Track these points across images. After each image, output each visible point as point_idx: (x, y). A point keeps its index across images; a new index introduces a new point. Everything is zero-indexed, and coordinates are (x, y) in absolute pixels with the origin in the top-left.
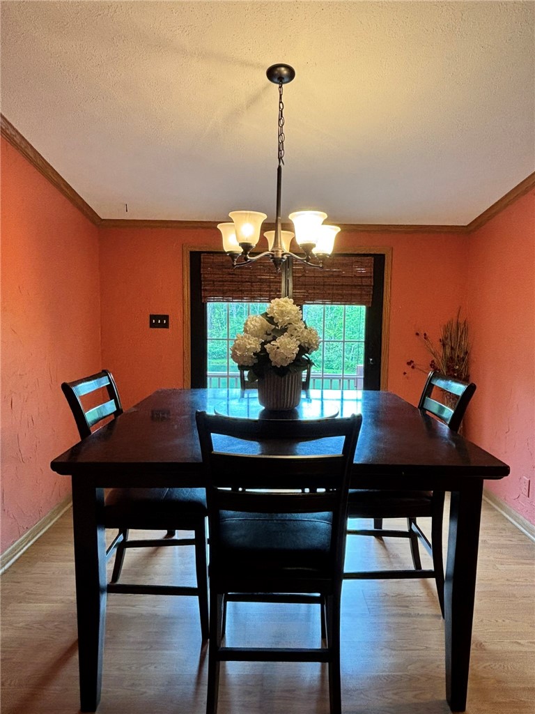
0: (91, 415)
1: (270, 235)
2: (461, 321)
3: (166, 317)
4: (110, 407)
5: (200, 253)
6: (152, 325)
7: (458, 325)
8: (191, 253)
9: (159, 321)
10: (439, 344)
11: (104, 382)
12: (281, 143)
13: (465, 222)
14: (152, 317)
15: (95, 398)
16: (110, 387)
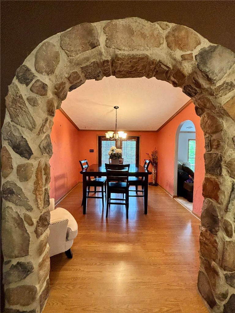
0: (84, 167)
1: (115, 135)
2: (156, 151)
3: (93, 150)
4: (87, 166)
5: (100, 136)
6: (90, 152)
7: (155, 152)
8: (99, 137)
9: (92, 151)
10: (151, 155)
11: (86, 161)
12: (116, 119)
13: (156, 130)
14: (90, 150)
15: (84, 164)
16: (87, 162)
